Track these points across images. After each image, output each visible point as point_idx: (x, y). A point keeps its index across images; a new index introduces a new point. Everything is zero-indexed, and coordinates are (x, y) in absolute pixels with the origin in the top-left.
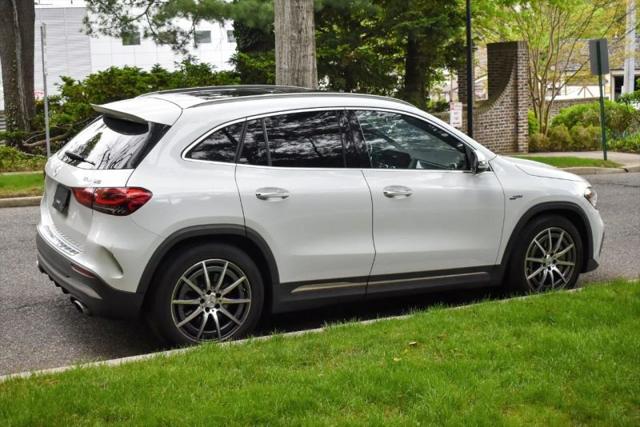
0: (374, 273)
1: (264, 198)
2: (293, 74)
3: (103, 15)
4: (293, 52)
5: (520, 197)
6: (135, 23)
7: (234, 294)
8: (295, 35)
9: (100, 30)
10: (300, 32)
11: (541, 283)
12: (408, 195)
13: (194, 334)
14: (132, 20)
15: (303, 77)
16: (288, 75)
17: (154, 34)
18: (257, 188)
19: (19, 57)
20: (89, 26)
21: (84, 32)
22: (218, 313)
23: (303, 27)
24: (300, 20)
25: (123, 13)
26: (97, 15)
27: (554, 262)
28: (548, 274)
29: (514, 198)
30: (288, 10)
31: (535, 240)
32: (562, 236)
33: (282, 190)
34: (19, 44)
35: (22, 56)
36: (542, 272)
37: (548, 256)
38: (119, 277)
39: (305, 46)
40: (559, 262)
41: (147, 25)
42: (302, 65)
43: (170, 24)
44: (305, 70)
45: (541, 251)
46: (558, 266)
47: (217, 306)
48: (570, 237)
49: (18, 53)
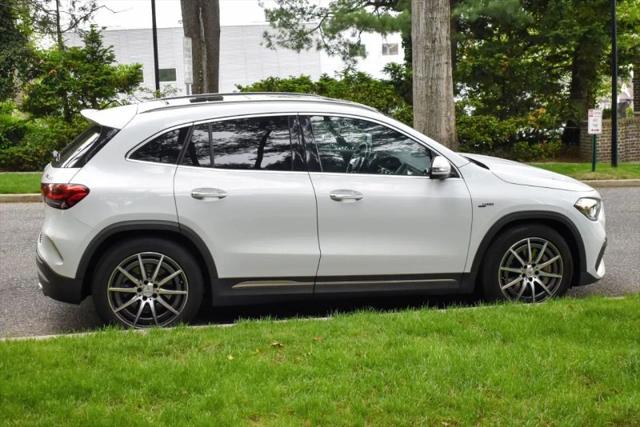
0: (321, 273)
1: (200, 198)
2: (427, 82)
3: (283, 29)
4: (427, 60)
5: (490, 204)
6: (309, 36)
7: (171, 285)
8: (429, 44)
9: (279, 43)
10: (434, 42)
11: (520, 295)
12: (358, 199)
13: (131, 320)
14: (306, 33)
15: (437, 85)
16: (423, 83)
17: (326, 46)
18: (193, 188)
19: (204, 68)
20: (269, 40)
21: (264, 46)
22: (155, 302)
23: (437, 37)
24: (434, 29)
25: (300, 28)
26: (278, 29)
27: (537, 273)
28: (528, 284)
29: (484, 206)
30: (423, 21)
31: (511, 249)
32: (545, 246)
33: (219, 191)
34: (205, 56)
35: (208, 68)
36: (522, 282)
37: (529, 266)
38: (60, 263)
39: (439, 55)
40: (542, 273)
41: (320, 38)
42: (436, 72)
43: (340, 36)
44: (438, 78)
45: (518, 261)
46: (541, 278)
47: (155, 296)
48: (554, 247)
49: (204, 64)
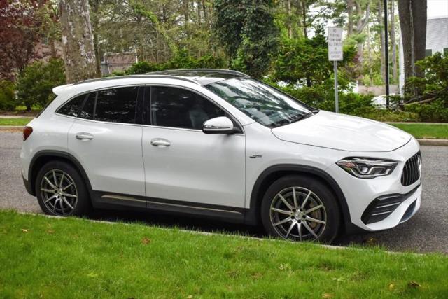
1: (81, 139)
12: (167, 146)
19: (412, 47)
27: (304, 217)
29: (254, 157)
31: (279, 194)
32: (308, 195)
34: (413, 38)
35: (415, 46)
36: (290, 222)
37: (298, 210)
46: (308, 222)
47: (63, 196)
49: (413, 43)
